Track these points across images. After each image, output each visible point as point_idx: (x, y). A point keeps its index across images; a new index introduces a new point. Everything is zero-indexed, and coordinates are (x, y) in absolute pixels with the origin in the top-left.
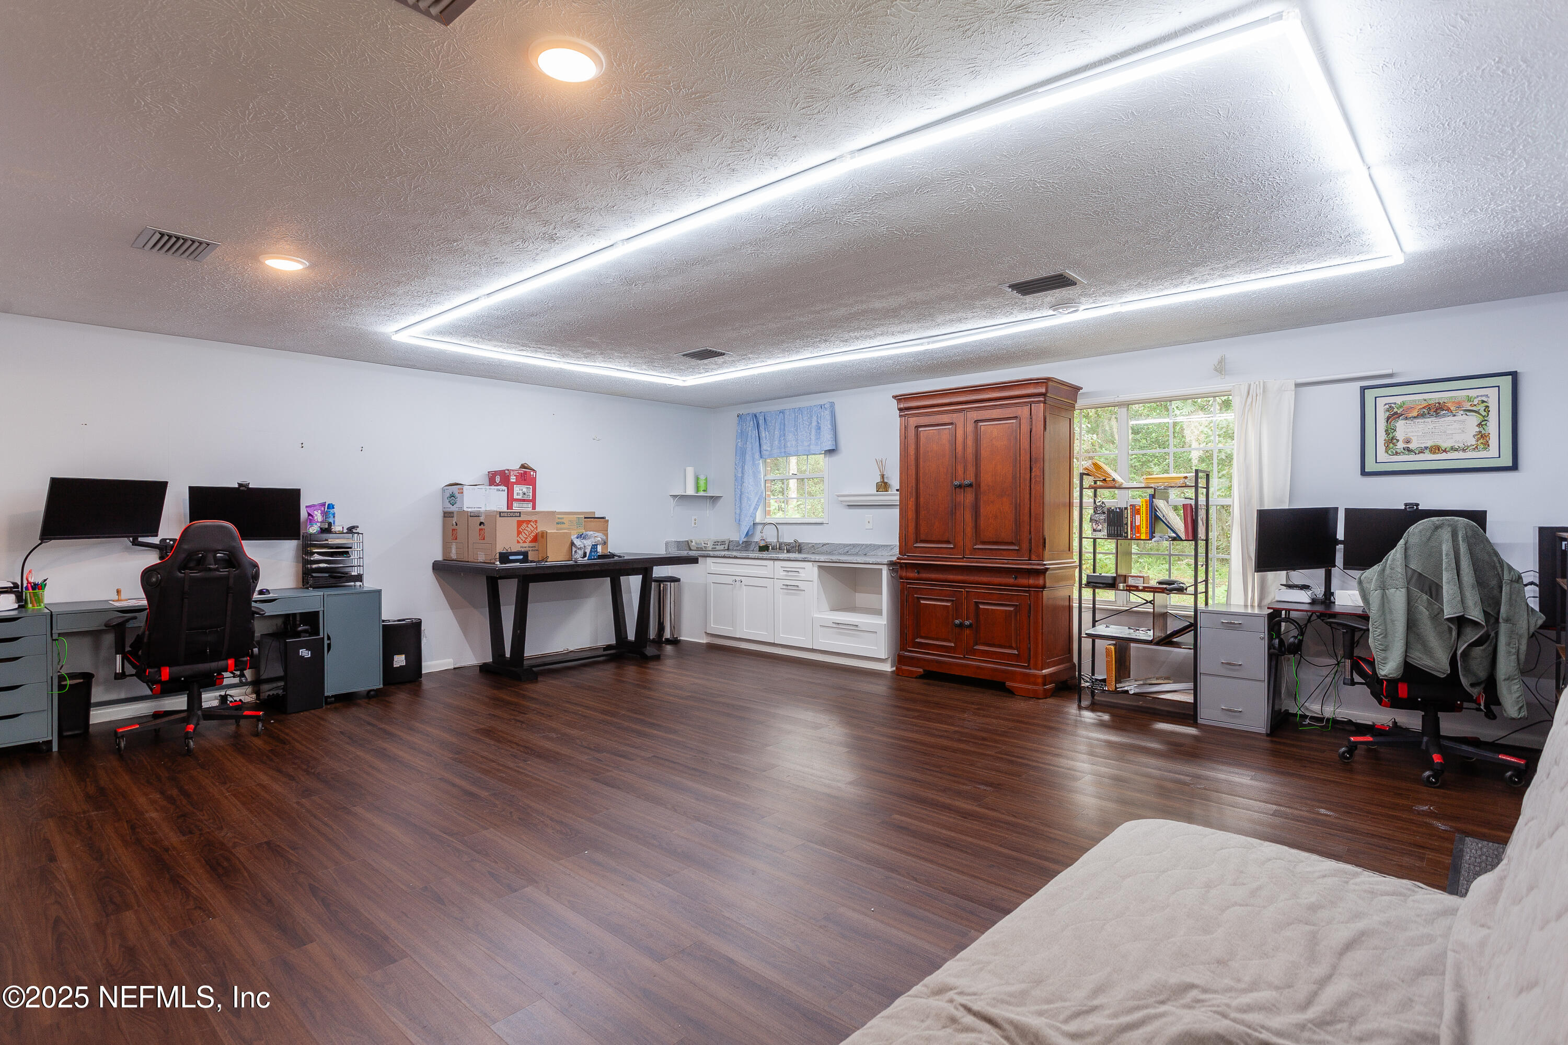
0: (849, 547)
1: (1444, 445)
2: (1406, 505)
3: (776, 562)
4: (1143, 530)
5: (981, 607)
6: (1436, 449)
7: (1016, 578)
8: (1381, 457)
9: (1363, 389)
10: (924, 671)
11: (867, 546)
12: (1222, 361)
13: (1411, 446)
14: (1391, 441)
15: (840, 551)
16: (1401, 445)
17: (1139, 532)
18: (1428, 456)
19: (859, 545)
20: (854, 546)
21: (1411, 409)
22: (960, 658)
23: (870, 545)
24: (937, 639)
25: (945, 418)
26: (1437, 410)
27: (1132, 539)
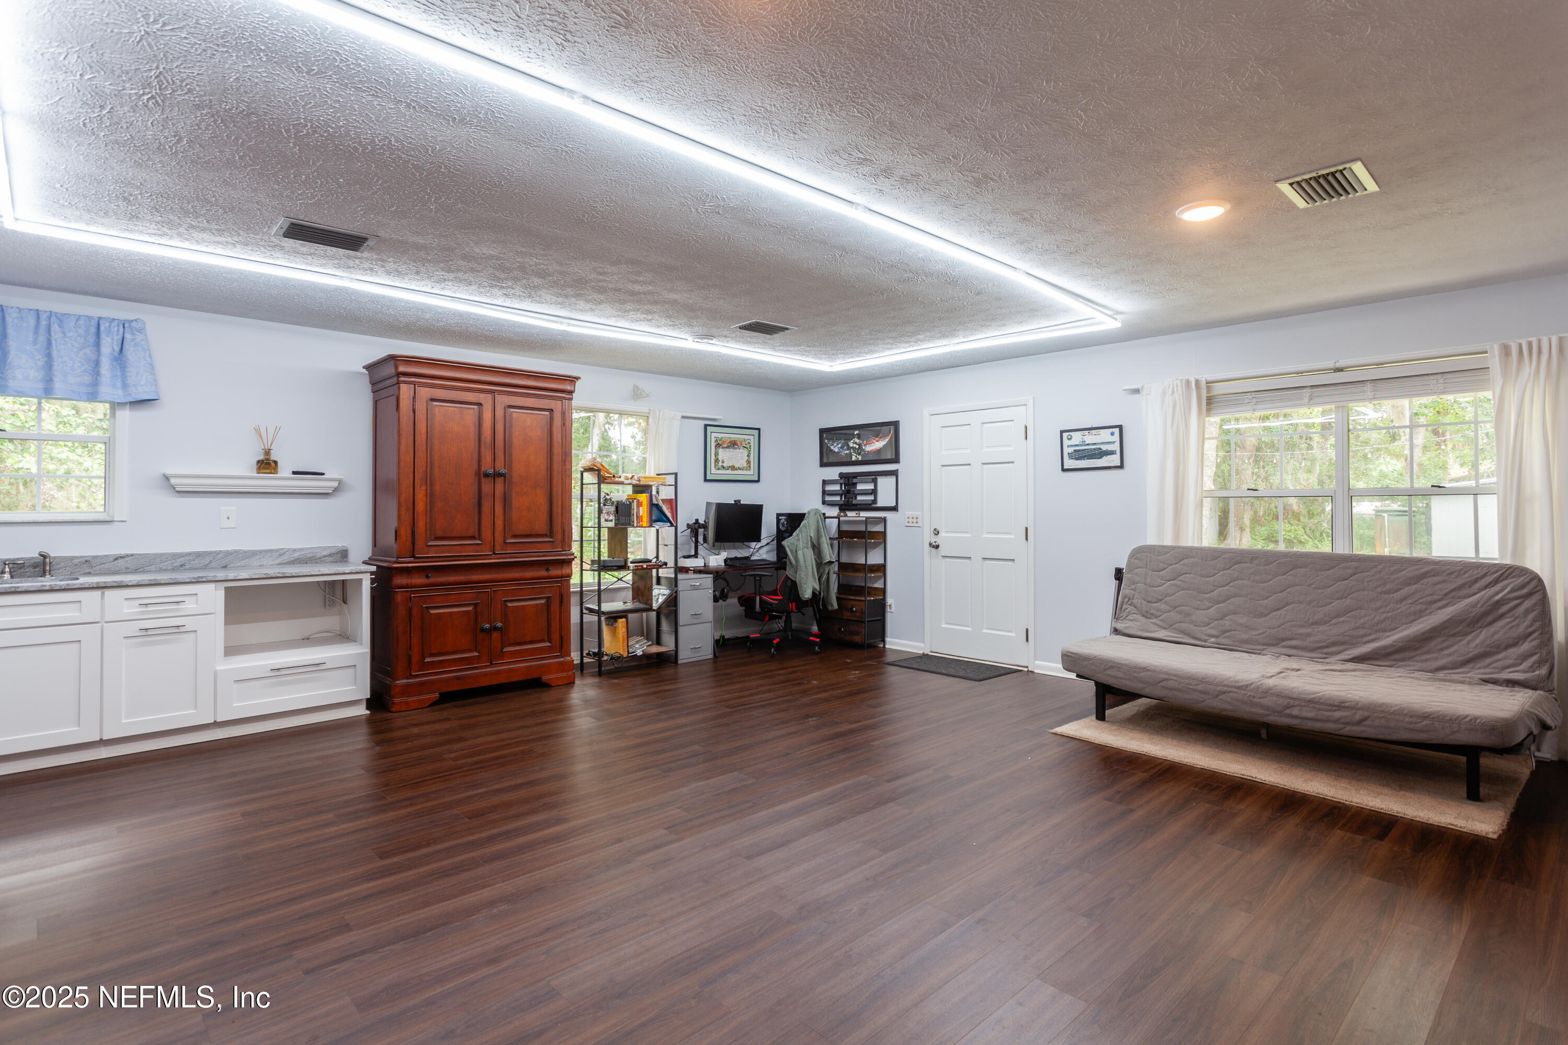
0: (187, 558)
1: (736, 466)
2: (735, 501)
3: (108, 593)
4: (645, 519)
5: (510, 605)
6: (733, 468)
7: (547, 570)
8: (713, 472)
9: (706, 426)
10: (440, 694)
11: (228, 553)
12: (636, 388)
13: (725, 465)
14: (717, 460)
15: (164, 566)
16: (720, 464)
17: (642, 521)
18: (730, 472)
19: (211, 553)
20: (199, 555)
21: (724, 442)
22: (486, 667)
23: (236, 551)
24: (454, 652)
25: (470, 397)
26: (733, 444)
27: (637, 526)
